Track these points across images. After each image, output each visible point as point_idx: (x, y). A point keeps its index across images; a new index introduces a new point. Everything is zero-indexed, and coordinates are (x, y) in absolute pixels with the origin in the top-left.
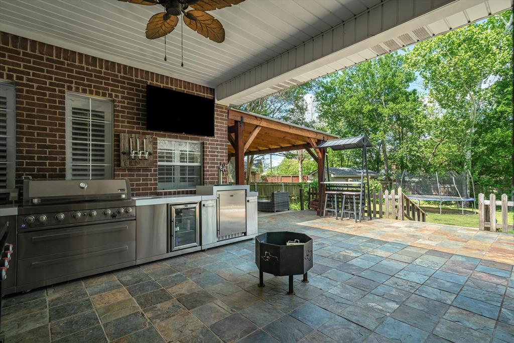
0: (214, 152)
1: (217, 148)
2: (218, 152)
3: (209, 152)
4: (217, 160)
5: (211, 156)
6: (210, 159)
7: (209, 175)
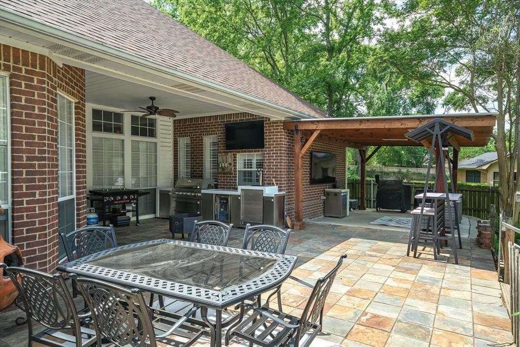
0: (270, 160)
1: (273, 156)
2: (273, 160)
3: (267, 160)
4: (273, 165)
5: (269, 163)
6: (267, 166)
7: (267, 177)
